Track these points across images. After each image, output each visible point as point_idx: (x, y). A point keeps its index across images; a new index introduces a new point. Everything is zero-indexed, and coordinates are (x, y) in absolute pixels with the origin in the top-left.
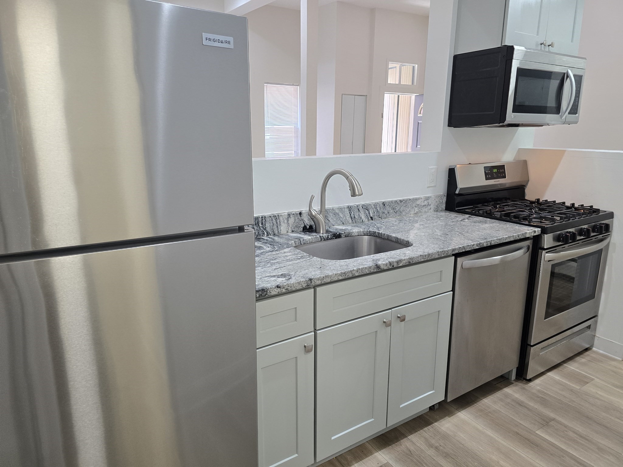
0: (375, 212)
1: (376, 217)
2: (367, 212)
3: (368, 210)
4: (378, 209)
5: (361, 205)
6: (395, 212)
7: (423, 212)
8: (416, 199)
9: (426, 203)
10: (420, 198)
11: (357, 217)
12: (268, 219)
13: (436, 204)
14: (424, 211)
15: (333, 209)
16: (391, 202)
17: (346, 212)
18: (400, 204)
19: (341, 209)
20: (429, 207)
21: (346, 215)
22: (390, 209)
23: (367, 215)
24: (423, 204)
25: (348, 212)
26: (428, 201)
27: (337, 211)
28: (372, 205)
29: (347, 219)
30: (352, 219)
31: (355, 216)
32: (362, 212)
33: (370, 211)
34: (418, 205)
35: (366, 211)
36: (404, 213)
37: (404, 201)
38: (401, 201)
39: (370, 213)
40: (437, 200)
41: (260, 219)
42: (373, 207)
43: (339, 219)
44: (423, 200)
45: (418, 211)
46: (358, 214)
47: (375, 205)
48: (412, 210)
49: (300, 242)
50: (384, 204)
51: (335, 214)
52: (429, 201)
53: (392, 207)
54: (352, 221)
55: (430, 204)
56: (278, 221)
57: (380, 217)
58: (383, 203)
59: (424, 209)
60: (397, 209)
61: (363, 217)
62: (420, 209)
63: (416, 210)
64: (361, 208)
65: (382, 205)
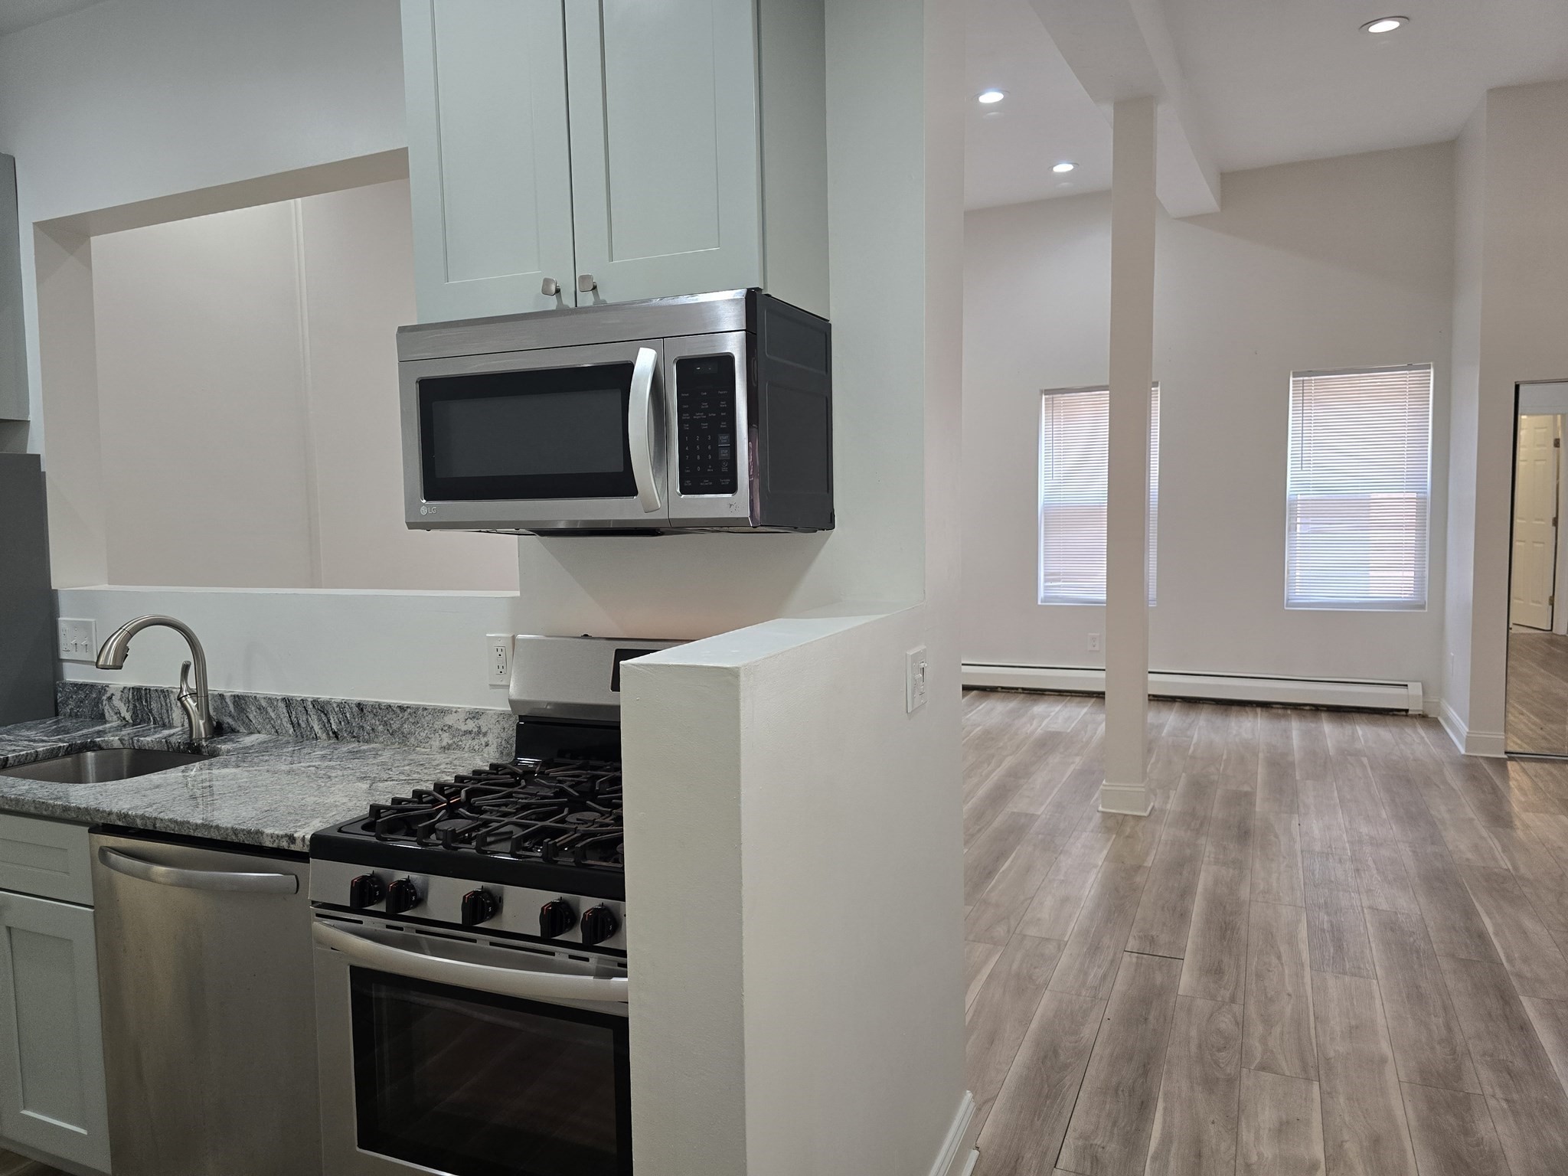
0: (343, 723)
1: (345, 735)
2: (324, 718)
3: (326, 715)
4: (348, 716)
5: (310, 700)
6: (391, 731)
7: (466, 749)
8: (444, 712)
9: (471, 725)
10: (454, 710)
11: (303, 725)
12: (154, 695)
13: (504, 735)
14: (468, 746)
15: (255, 697)
16: (377, 707)
17: (280, 709)
18: (401, 715)
19: (270, 700)
20: (483, 740)
21: (282, 716)
22: (378, 723)
23: (324, 726)
24: (464, 728)
25: (285, 711)
26: (479, 721)
27: (264, 704)
28: (335, 705)
29: (285, 724)
30: (293, 727)
31: (300, 722)
32: (314, 717)
33: (331, 718)
34: (450, 727)
35: (322, 715)
36: (412, 740)
37: (409, 710)
38: (402, 708)
39: (332, 721)
40: (506, 726)
41: (143, 692)
42: (337, 709)
43: (267, 720)
44: (462, 716)
45: (450, 742)
46: (305, 719)
47: (342, 706)
48: (433, 735)
49: (133, 742)
50: (360, 706)
51: (260, 708)
52: (481, 722)
53: (380, 717)
54: (294, 731)
55: (484, 730)
56: (168, 700)
57: (354, 737)
58: (359, 704)
59: (467, 742)
60: (395, 727)
61: (317, 728)
62: (456, 740)
63: (446, 739)
64: (311, 706)
65: (355, 709)
